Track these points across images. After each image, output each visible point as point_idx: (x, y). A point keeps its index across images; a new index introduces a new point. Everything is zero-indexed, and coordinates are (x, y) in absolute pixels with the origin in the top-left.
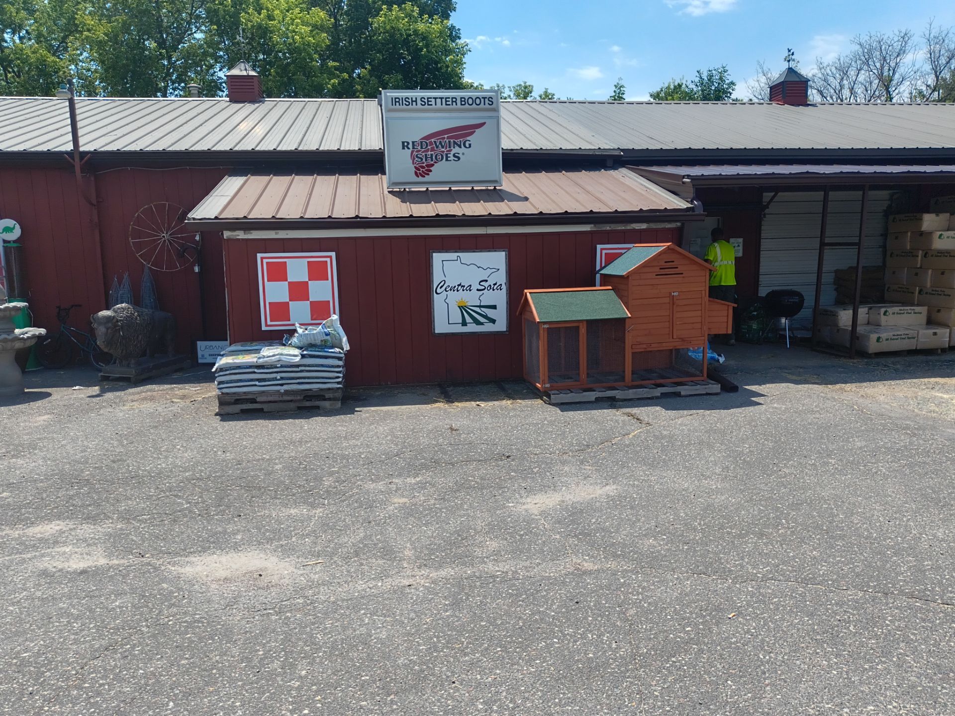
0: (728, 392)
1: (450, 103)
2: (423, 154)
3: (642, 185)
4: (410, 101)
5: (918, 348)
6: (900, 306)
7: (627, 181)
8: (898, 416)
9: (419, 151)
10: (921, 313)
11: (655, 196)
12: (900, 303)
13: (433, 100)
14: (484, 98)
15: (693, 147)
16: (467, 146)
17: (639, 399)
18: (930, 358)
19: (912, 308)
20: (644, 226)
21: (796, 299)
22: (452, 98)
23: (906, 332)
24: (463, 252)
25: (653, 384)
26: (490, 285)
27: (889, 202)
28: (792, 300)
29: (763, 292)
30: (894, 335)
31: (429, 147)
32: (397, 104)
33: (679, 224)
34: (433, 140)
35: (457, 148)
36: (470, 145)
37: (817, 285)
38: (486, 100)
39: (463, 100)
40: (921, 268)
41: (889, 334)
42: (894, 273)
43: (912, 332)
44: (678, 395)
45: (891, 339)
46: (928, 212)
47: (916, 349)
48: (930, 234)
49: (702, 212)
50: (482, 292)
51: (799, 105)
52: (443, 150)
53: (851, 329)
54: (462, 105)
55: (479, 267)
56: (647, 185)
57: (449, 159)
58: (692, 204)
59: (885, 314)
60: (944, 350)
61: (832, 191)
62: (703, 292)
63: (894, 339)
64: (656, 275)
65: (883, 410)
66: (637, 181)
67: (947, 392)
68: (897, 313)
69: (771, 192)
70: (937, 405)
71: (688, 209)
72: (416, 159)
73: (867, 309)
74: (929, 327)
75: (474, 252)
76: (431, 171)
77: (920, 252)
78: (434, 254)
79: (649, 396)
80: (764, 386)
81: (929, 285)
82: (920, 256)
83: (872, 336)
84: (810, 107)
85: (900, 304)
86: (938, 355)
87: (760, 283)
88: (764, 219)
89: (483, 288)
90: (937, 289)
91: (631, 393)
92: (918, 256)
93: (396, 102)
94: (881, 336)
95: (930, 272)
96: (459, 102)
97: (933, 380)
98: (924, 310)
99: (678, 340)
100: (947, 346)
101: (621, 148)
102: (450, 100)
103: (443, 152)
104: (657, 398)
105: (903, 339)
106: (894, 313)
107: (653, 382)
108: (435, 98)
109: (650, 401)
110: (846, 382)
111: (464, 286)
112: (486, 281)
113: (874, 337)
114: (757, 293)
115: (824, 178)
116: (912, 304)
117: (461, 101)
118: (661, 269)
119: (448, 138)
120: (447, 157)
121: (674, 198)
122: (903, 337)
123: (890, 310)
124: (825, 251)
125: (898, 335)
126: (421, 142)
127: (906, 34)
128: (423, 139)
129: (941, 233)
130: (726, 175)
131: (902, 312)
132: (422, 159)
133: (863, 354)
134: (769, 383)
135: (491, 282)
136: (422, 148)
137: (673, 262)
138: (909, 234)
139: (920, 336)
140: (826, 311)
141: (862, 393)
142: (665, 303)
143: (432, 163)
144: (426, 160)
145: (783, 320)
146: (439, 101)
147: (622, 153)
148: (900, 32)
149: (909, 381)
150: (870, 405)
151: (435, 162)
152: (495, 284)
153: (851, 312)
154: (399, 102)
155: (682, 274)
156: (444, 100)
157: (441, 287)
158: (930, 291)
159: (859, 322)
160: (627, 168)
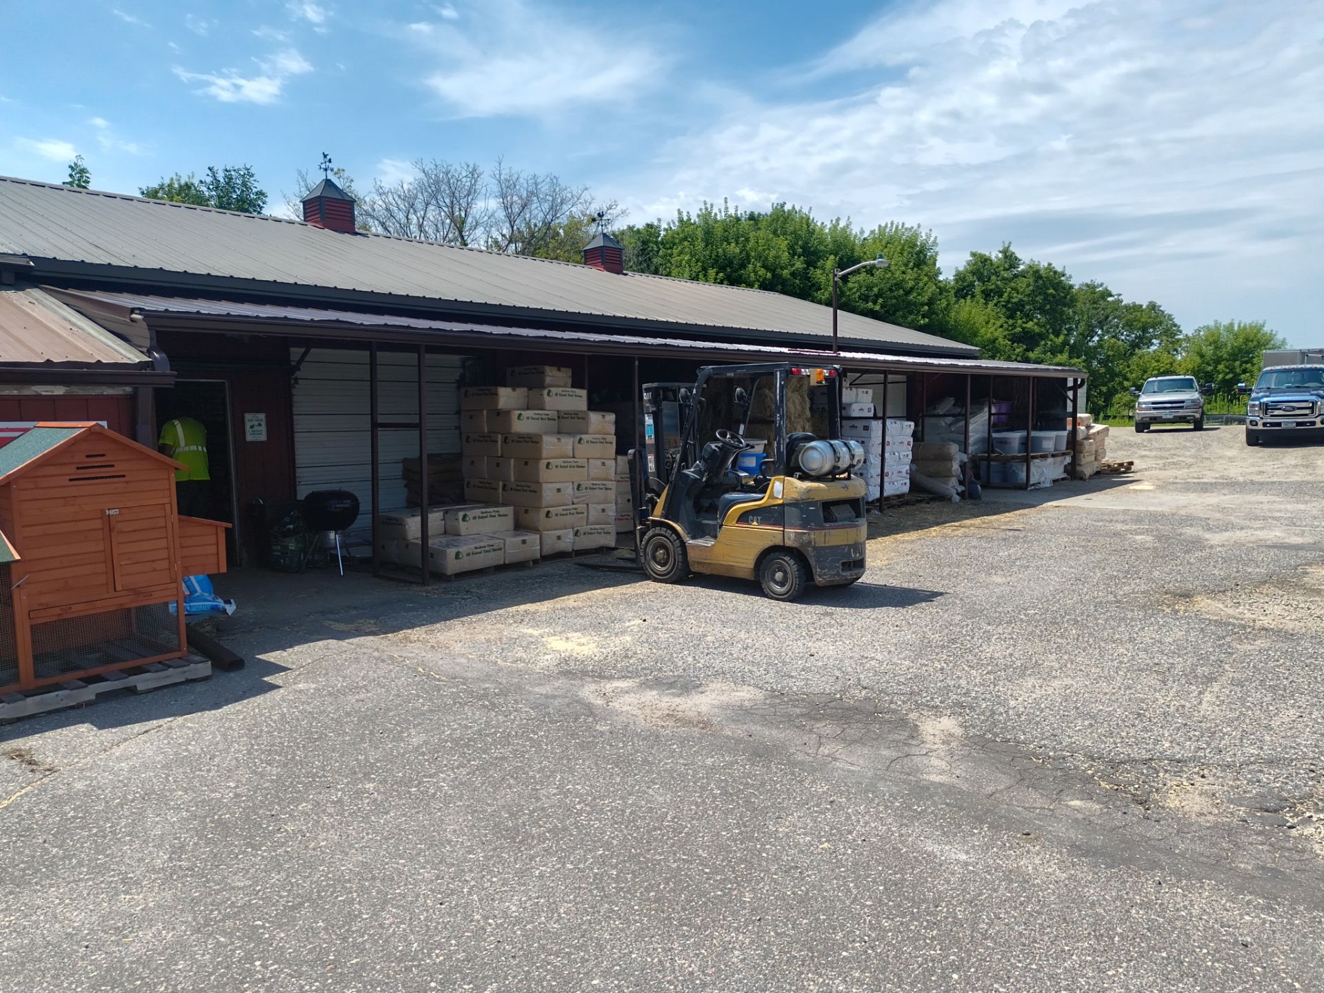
0: (227, 671)
3: (66, 319)
5: (506, 563)
6: (482, 508)
7: (38, 312)
8: (475, 674)
10: (506, 515)
11: (85, 341)
12: (483, 502)
15: (167, 268)
17: (50, 713)
18: (520, 573)
19: (496, 509)
20: (59, 391)
21: (347, 503)
23: (491, 542)
25: (80, 679)
27: (461, 371)
28: (342, 506)
29: (302, 493)
30: (476, 548)
33: (128, 389)
37: (373, 480)
40: (502, 456)
41: (470, 546)
42: (472, 463)
43: (498, 541)
44: (132, 691)
45: (473, 554)
46: (505, 386)
47: (504, 564)
48: (508, 413)
49: (168, 372)
51: (344, 232)
53: (420, 542)
56: (73, 319)
58: (149, 357)
59: (464, 519)
60: (535, 562)
61: (379, 351)
62: (168, 507)
63: (476, 553)
64: (70, 480)
65: (458, 668)
66: (56, 312)
67: (538, 626)
68: (479, 518)
69: (300, 347)
70: (526, 648)
71: (142, 365)
73: (442, 513)
74: (519, 532)
77: (500, 436)
79: (72, 704)
80: (291, 650)
81: (513, 479)
82: (499, 440)
83: (448, 551)
84: (358, 236)
85: (483, 505)
86: (530, 568)
87: (298, 480)
88: (296, 386)
90: (523, 484)
91: (31, 705)
92: (497, 442)
94: (460, 550)
95: (512, 461)
97: (522, 607)
98: (509, 510)
99: (124, 593)
100: (539, 556)
101: (29, 254)
104: (89, 704)
105: (487, 551)
106: (475, 518)
107: (82, 674)
109: (72, 713)
110: (412, 626)
113: (451, 552)
114: (296, 496)
115: (362, 330)
116: (497, 505)
118: (78, 468)
121: (119, 345)
122: (487, 549)
123: (471, 514)
124: (379, 433)
125: (480, 547)
127: (474, 170)
129: (519, 412)
130: (209, 314)
131: (485, 515)
133: (439, 576)
134: (299, 644)
137: (104, 455)
138: (485, 412)
139: (507, 546)
140: (390, 519)
141: (433, 641)
142: (94, 530)
145: (332, 535)
147: (32, 264)
148: (468, 166)
149: (494, 612)
150: (441, 662)
153: (419, 519)
155: (124, 476)
158: (514, 486)
159: (430, 533)
160: (41, 289)
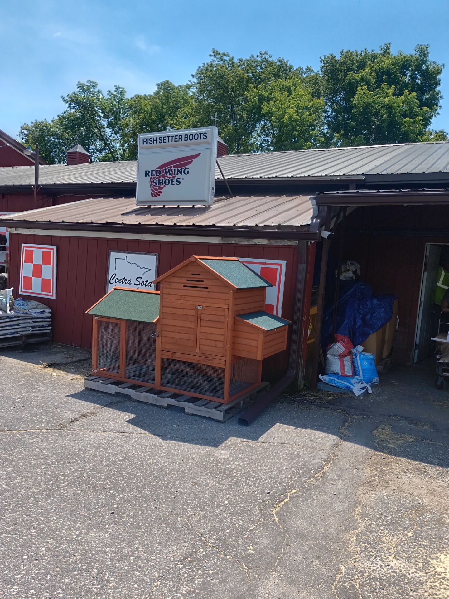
1: (177, 140)
2: (157, 180)
4: (153, 140)
9: (155, 177)
13: (167, 138)
14: (201, 134)
16: (186, 173)
20: (265, 242)
22: (179, 136)
24: (129, 253)
26: (143, 282)
31: (161, 174)
32: (145, 143)
34: (164, 169)
35: (179, 174)
36: (188, 172)
38: (202, 135)
39: (186, 136)
44: (182, 410)
50: (138, 286)
52: (170, 176)
54: (185, 140)
55: (138, 266)
57: (173, 183)
64: (184, 286)
72: (153, 183)
75: (136, 253)
76: (161, 192)
78: (112, 253)
89: (139, 283)
93: (144, 142)
96: (183, 138)
99: (200, 355)
102: (178, 137)
103: (170, 178)
108: (168, 137)
111: (126, 280)
112: (141, 278)
117: (185, 138)
118: (188, 280)
119: (174, 167)
120: (172, 182)
126: (157, 171)
128: (158, 168)
132: (156, 183)
135: (144, 279)
136: (157, 175)
137: (199, 275)
142: (191, 316)
143: (162, 186)
144: (159, 185)
146: (170, 138)
151: (164, 186)
152: (147, 281)
154: (146, 142)
155: (207, 288)
156: (174, 138)
157: (113, 279)
